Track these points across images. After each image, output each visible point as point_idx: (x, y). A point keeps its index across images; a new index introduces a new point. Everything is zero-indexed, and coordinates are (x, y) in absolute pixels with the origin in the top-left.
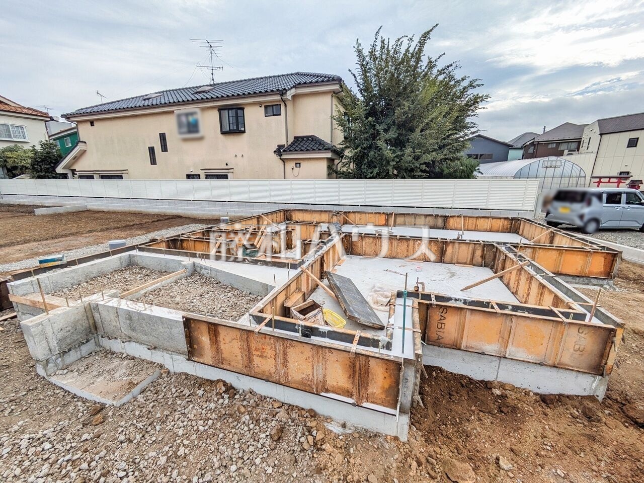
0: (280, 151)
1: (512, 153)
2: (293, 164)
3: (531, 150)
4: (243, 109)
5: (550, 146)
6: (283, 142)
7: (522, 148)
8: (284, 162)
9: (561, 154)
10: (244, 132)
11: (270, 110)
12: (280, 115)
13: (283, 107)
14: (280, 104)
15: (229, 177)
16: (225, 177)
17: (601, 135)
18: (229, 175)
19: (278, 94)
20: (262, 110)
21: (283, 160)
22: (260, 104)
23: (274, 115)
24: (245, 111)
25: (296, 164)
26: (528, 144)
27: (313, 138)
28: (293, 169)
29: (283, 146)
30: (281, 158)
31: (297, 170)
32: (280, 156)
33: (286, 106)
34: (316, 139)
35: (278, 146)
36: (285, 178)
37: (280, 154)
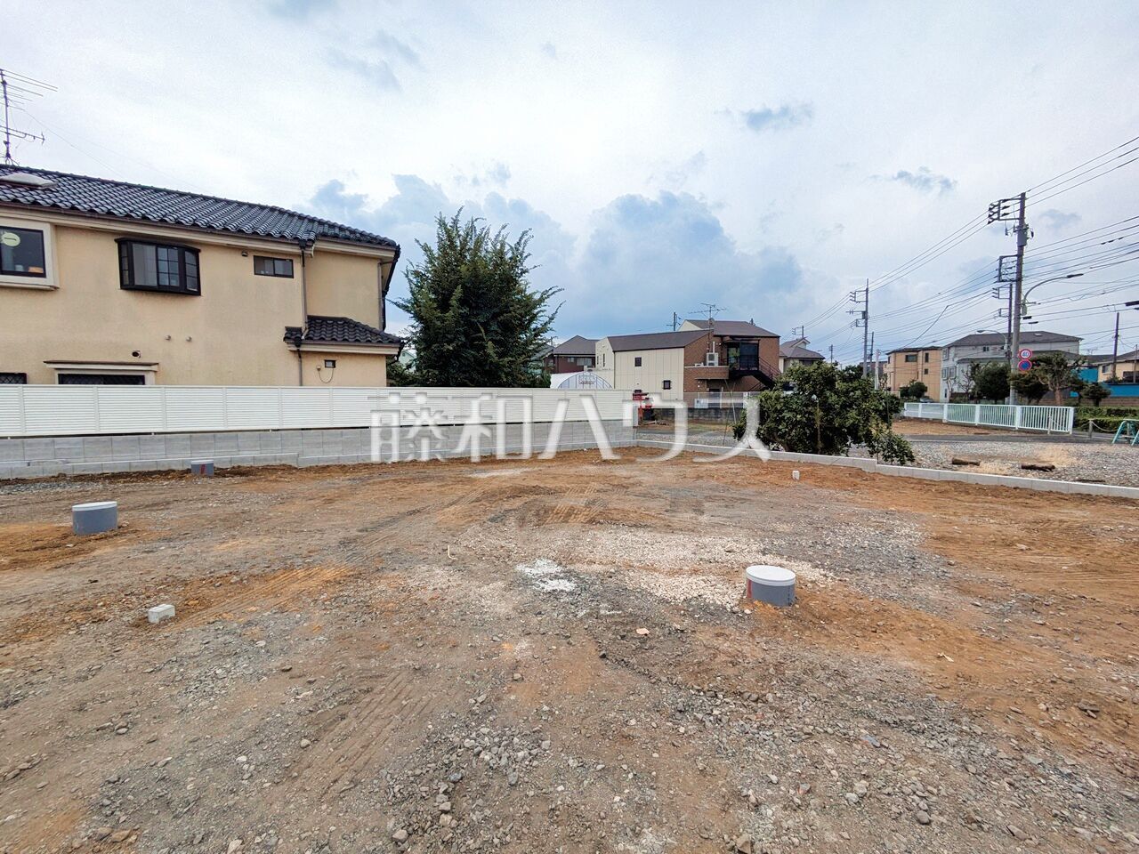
0: (292, 336)
2: (320, 362)
4: (196, 252)
5: (569, 360)
6: (299, 322)
8: (300, 357)
9: (581, 369)
10: (198, 293)
11: (268, 265)
12: (292, 277)
13: (297, 268)
14: (292, 261)
15: (147, 381)
16: (138, 380)
17: (614, 352)
18: (149, 378)
19: (295, 244)
20: (249, 262)
21: (299, 354)
22: (244, 252)
23: (275, 275)
24: (202, 256)
25: (326, 361)
27: (346, 322)
28: (319, 370)
29: (299, 330)
30: (298, 351)
31: (327, 372)
32: (298, 346)
33: (303, 266)
34: (357, 325)
35: (287, 329)
36: (301, 385)
37: (298, 343)
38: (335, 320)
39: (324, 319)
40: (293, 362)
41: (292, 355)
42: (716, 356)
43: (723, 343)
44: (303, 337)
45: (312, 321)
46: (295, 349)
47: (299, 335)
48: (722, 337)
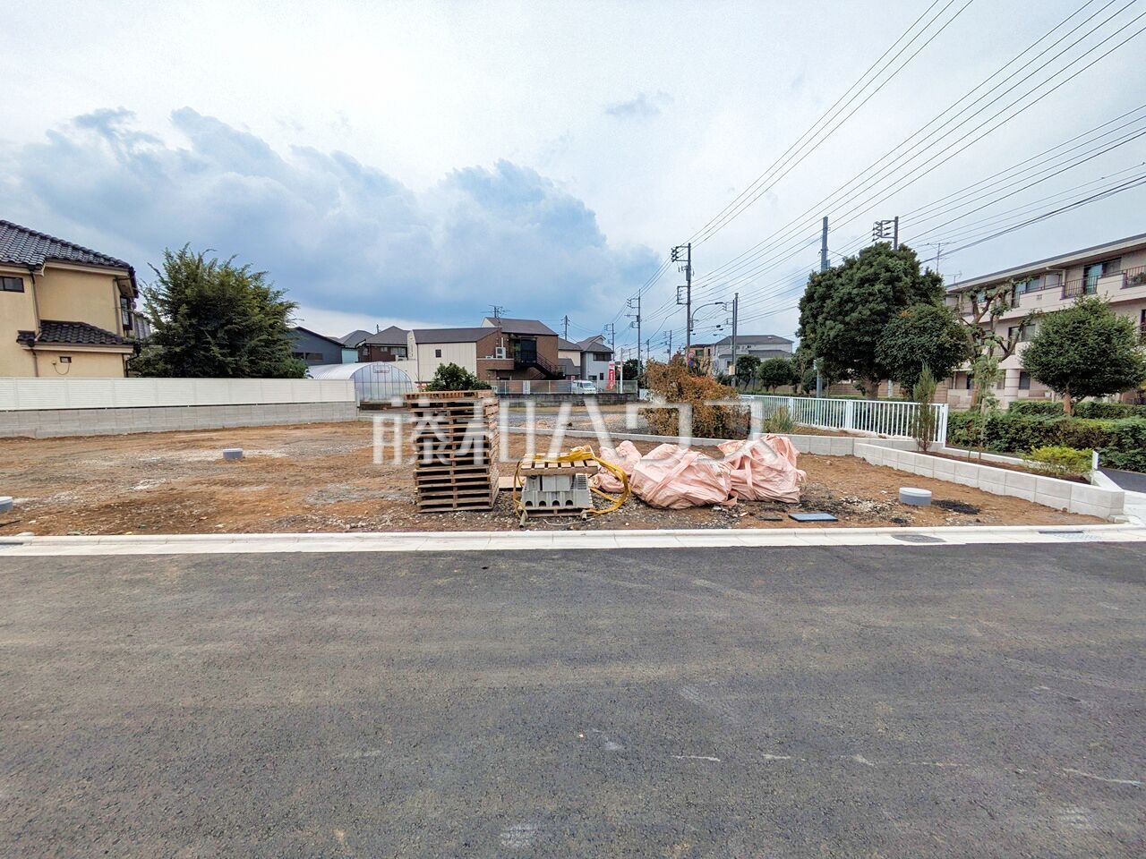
0: (25, 338)
1: (345, 353)
2: (56, 358)
3: (366, 352)
5: (382, 350)
6: (32, 326)
7: (355, 348)
9: (393, 359)
12: (23, 292)
13: (28, 285)
14: (22, 279)
17: (417, 344)
19: (24, 267)
21: (34, 353)
23: (5, 290)
25: (61, 358)
26: (360, 344)
27: (82, 326)
28: (54, 364)
29: (32, 334)
30: (32, 350)
31: (63, 367)
32: (33, 346)
33: (34, 282)
34: (93, 329)
35: (20, 332)
36: (37, 375)
37: (31, 343)
38: (71, 324)
39: (60, 325)
40: (29, 359)
41: (26, 353)
42: (504, 350)
43: (511, 340)
44: (36, 340)
45: (46, 325)
46: (29, 348)
47: (32, 338)
48: (509, 334)
